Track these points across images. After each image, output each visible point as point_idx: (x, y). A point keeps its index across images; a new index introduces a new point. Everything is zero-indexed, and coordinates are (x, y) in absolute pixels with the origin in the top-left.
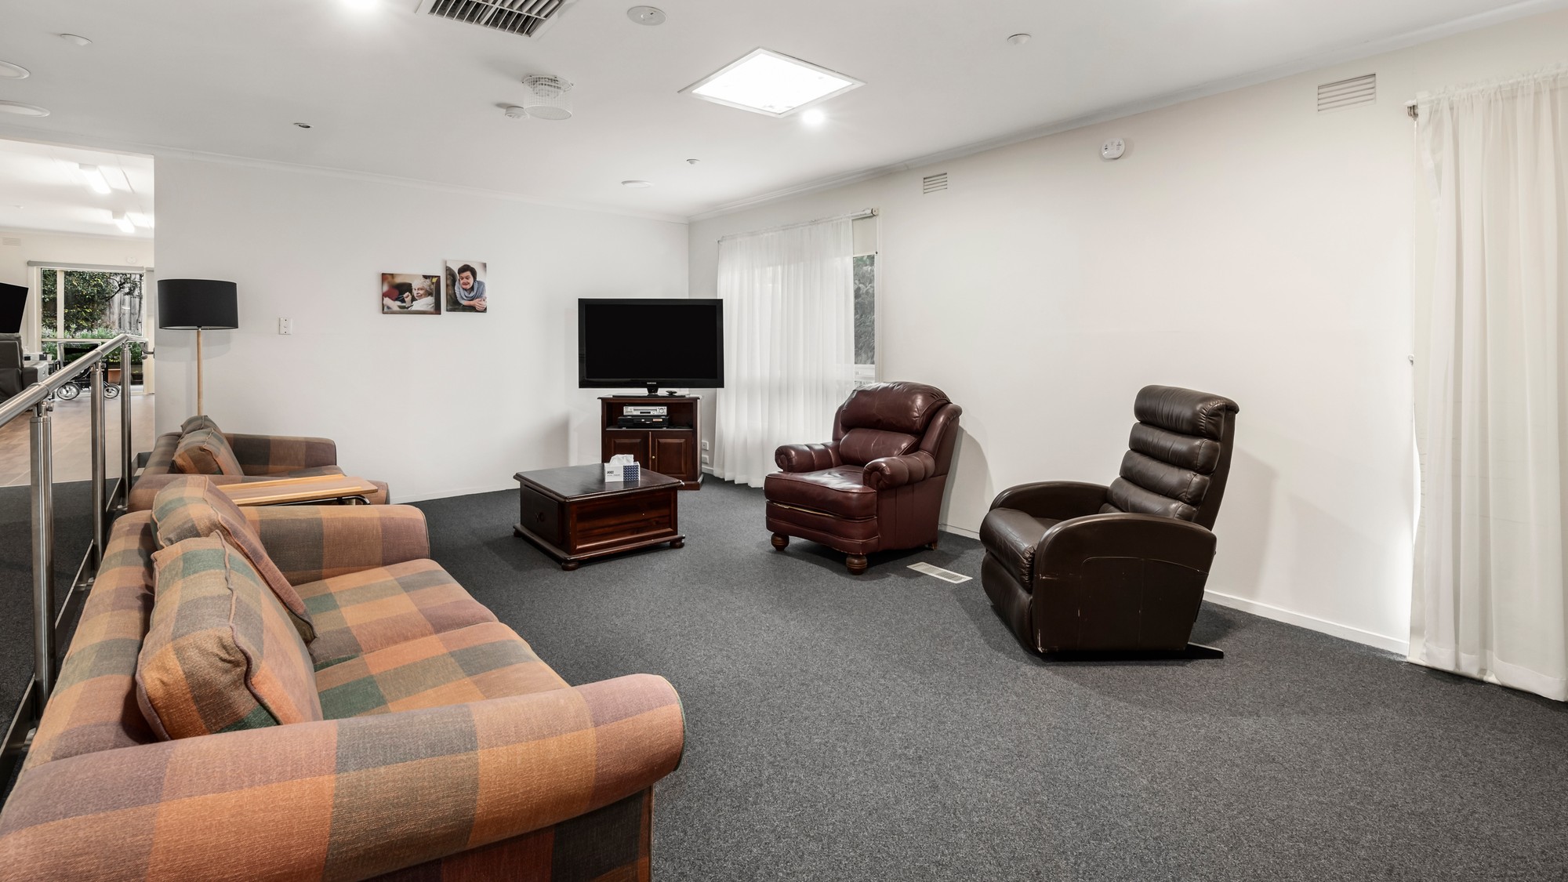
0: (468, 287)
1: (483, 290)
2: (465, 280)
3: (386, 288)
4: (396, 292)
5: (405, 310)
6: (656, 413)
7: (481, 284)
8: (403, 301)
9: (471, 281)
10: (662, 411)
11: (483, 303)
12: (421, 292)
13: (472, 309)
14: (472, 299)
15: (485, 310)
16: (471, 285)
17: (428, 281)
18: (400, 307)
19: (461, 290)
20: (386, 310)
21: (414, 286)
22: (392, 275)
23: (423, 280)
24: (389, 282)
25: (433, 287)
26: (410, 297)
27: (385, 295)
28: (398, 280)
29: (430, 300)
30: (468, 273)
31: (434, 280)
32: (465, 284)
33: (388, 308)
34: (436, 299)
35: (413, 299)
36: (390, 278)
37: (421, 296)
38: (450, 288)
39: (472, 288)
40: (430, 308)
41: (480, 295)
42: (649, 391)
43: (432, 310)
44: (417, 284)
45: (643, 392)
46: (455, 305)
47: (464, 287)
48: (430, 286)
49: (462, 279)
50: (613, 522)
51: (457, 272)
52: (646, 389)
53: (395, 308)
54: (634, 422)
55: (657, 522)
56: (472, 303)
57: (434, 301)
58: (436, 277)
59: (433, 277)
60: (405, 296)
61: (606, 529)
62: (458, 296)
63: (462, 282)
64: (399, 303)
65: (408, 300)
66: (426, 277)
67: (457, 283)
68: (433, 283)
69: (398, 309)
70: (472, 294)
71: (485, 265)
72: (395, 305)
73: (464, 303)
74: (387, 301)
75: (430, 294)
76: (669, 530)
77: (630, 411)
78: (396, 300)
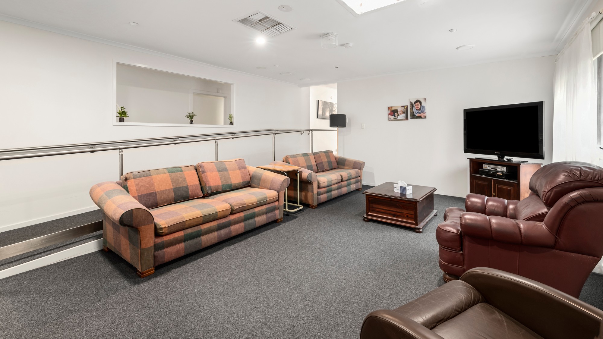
0: (418, 109)
1: (424, 109)
2: (417, 106)
3: (389, 112)
4: (393, 113)
5: (395, 119)
6: (500, 170)
7: (424, 107)
8: (395, 116)
9: (419, 106)
10: (504, 169)
11: (424, 114)
12: (401, 112)
13: (420, 117)
14: (420, 113)
15: (425, 117)
16: (420, 107)
17: (403, 108)
18: (394, 118)
19: (416, 110)
20: (390, 120)
21: (398, 110)
22: (391, 107)
23: (402, 108)
24: (390, 110)
25: (405, 110)
26: (397, 114)
27: (389, 114)
28: (393, 109)
29: (404, 115)
30: (418, 103)
31: (405, 107)
32: (417, 108)
33: (390, 119)
34: (406, 115)
35: (398, 115)
36: (390, 108)
37: (401, 114)
38: (411, 110)
39: (420, 109)
40: (404, 118)
41: (423, 112)
42: (499, 158)
43: (405, 119)
44: (400, 109)
45: (495, 158)
46: (413, 116)
47: (417, 109)
48: (404, 110)
49: (416, 106)
50: (385, 208)
51: (414, 103)
52: (497, 156)
53: (392, 119)
54: (487, 173)
55: (407, 216)
56: (420, 115)
57: (405, 115)
58: (406, 106)
59: (405, 106)
60: (395, 114)
61: (382, 210)
62: (414, 112)
63: (416, 107)
64: (393, 117)
65: (396, 115)
66: (402, 106)
67: (414, 108)
68: (405, 109)
69: (393, 119)
70: (420, 111)
71: (425, 99)
72: (392, 117)
73: (417, 115)
74: (390, 116)
75: (404, 113)
76: (413, 222)
77: (487, 167)
78: (393, 116)
